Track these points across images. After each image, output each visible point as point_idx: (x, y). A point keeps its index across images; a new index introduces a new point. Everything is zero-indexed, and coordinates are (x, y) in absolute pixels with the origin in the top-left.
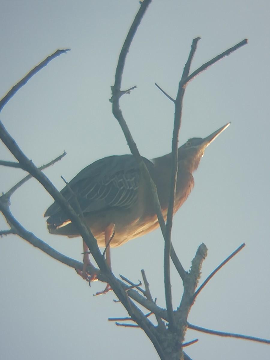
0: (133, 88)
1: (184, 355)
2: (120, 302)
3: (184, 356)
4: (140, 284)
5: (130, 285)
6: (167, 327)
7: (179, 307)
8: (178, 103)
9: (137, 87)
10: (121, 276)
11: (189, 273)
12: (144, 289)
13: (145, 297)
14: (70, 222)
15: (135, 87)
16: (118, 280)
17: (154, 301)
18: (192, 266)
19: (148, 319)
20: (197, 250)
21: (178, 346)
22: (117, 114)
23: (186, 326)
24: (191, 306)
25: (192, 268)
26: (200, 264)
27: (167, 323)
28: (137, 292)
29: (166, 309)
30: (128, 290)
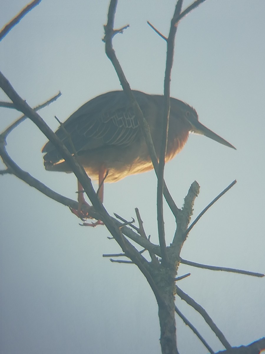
0: (125, 28)
1: (176, 288)
2: (114, 239)
3: (177, 290)
4: (134, 221)
5: (123, 223)
6: (160, 263)
7: (172, 243)
8: (170, 42)
9: (130, 26)
10: (115, 214)
11: (182, 210)
12: (138, 227)
13: (139, 234)
14: (64, 160)
15: (128, 26)
16: (113, 218)
17: (148, 238)
18: (184, 203)
19: (142, 255)
20: (190, 188)
21: (171, 280)
22: (110, 53)
23: (179, 261)
24: (183, 242)
25: (184, 205)
26: (193, 202)
27: (160, 259)
28: (131, 229)
29: (159, 245)
30: (121, 227)
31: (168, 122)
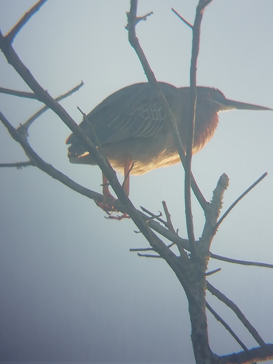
0: (149, 15)
1: (206, 284)
2: (141, 233)
4: (161, 215)
5: (150, 216)
6: (189, 257)
7: (201, 237)
8: (196, 29)
9: (153, 13)
10: (142, 208)
11: (211, 203)
12: (165, 220)
13: (167, 228)
15: (152, 13)
16: (139, 211)
17: (176, 232)
18: (213, 196)
19: (170, 249)
20: (218, 180)
21: (201, 275)
22: (134, 41)
23: (208, 256)
24: (213, 236)
25: (213, 198)
26: (222, 195)
27: (189, 254)
28: (159, 223)
29: (188, 239)
30: (148, 221)
31: (195, 112)
